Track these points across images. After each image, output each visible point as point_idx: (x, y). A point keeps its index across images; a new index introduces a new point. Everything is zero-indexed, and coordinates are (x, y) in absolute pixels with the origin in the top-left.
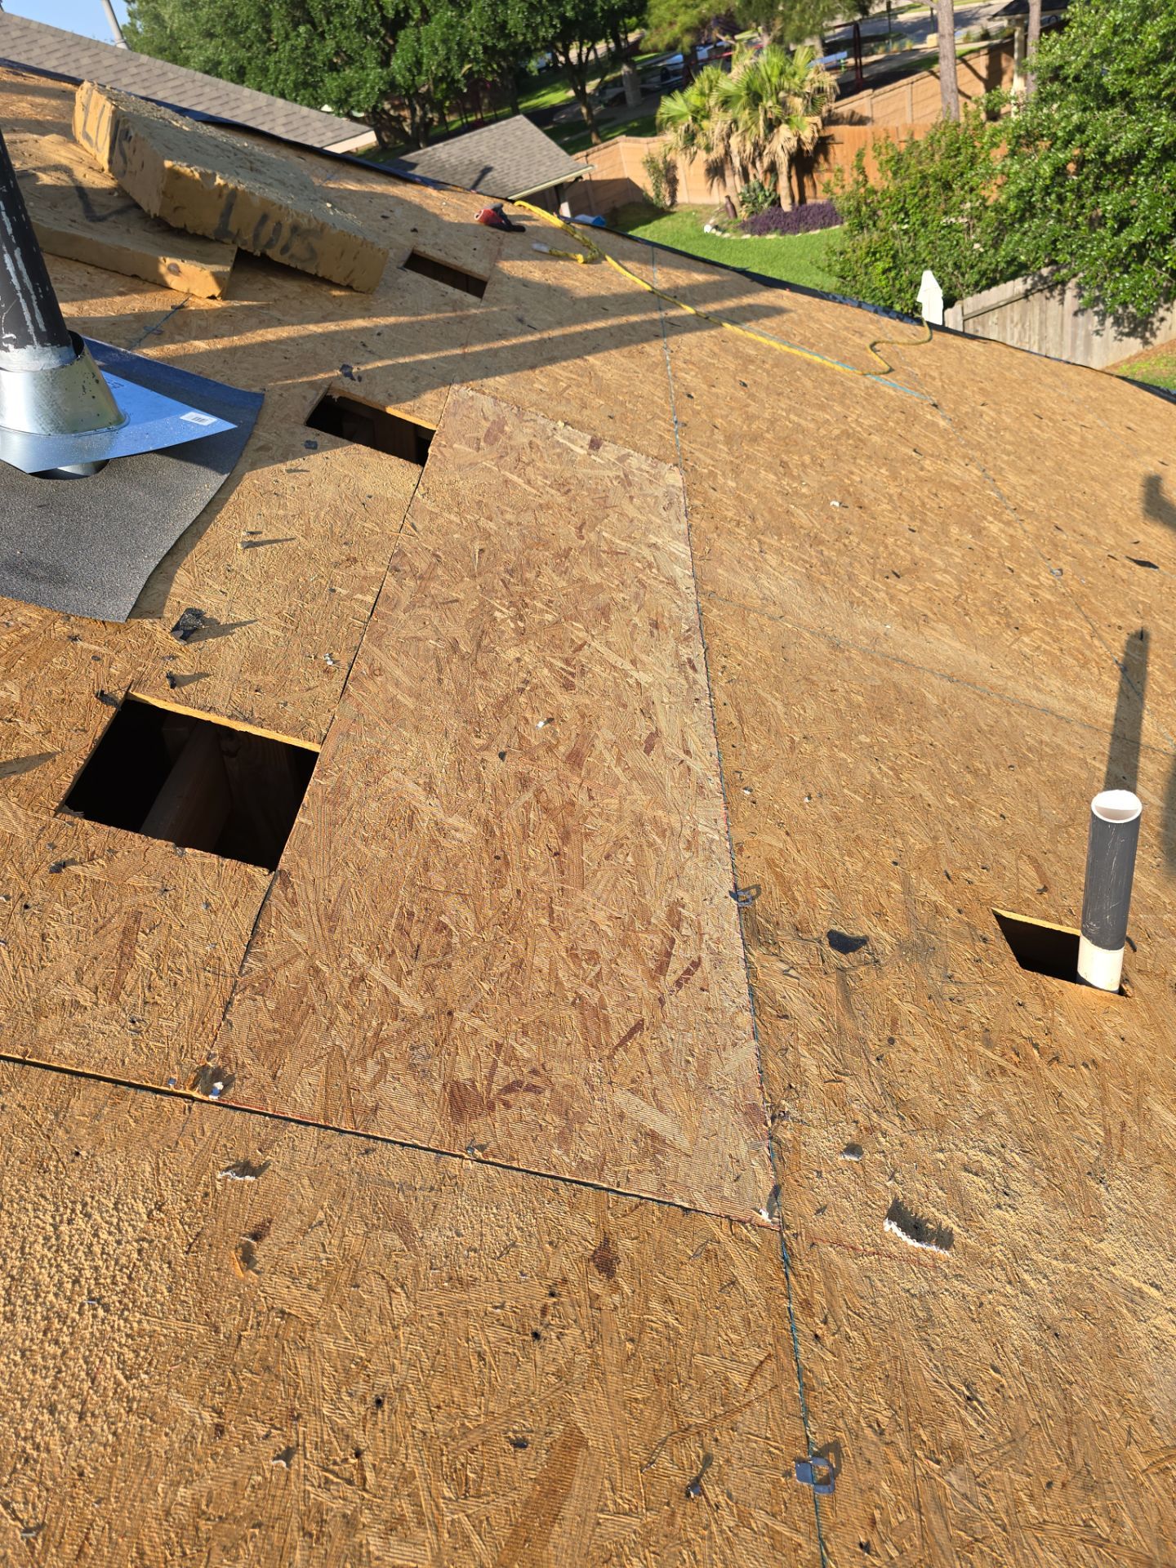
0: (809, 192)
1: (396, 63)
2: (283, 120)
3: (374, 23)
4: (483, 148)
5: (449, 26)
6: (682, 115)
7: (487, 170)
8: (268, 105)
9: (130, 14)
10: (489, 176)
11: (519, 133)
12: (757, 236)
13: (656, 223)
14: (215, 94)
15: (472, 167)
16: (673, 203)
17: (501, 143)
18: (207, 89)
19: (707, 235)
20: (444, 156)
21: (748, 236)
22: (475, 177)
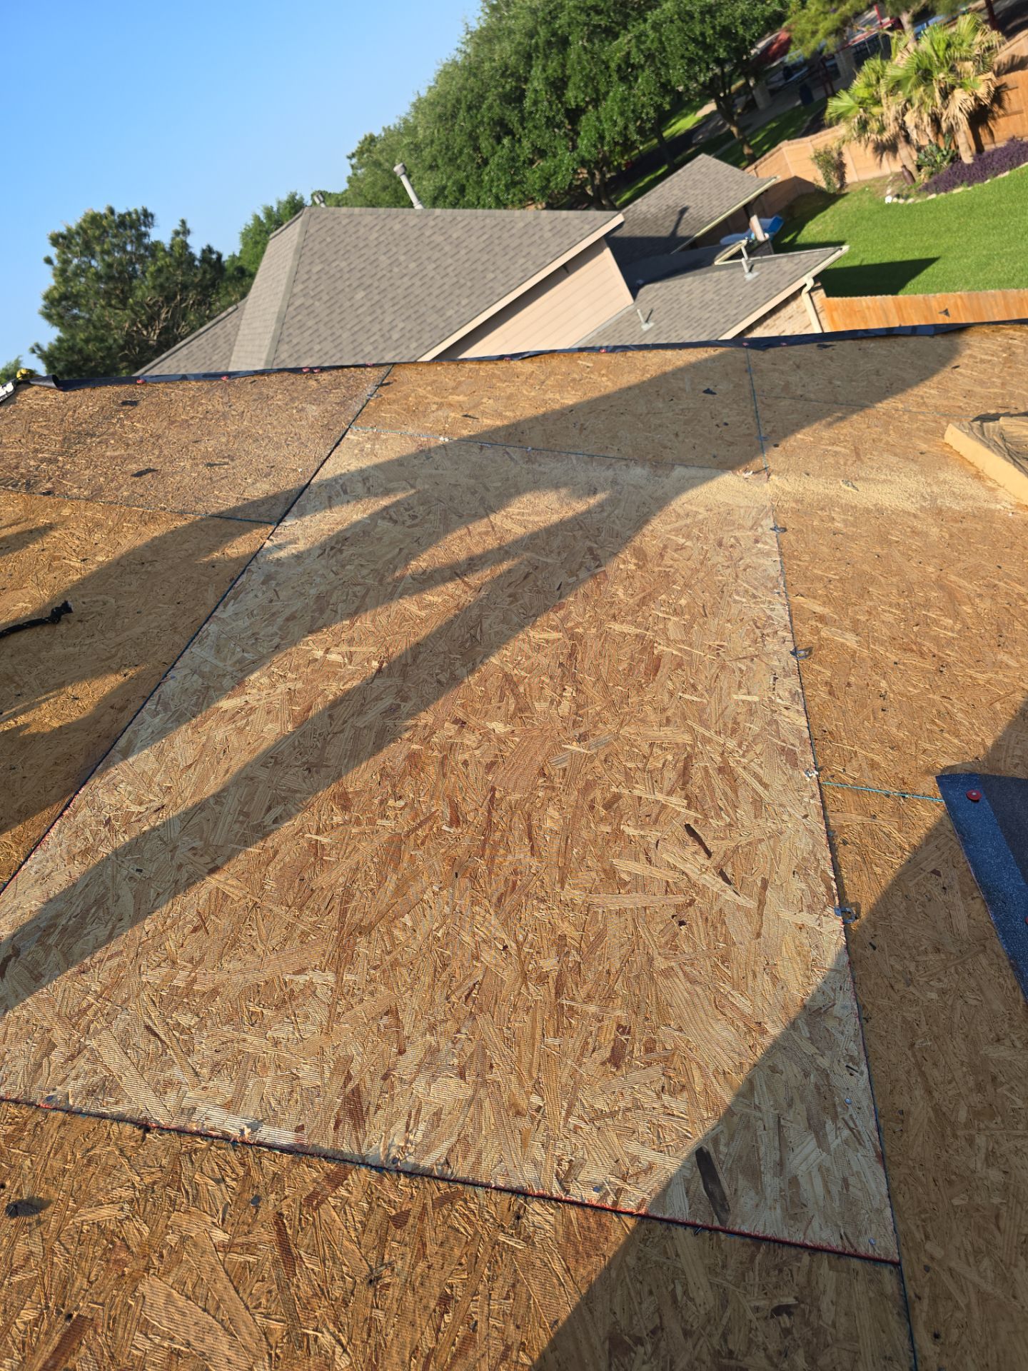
0: (985, 139)
1: (583, 143)
2: (548, 227)
3: (559, 118)
4: (675, 192)
5: (624, 99)
6: (850, 109)
7: (684, 211)
8: (536, 218)
9: (352, 166)
10: (686, 215)
11: (703, 170)
12: (943, 194)
13: (832, 207)
14: (494, 223)
15: (670, 211)
16: (843, 185)
17: (690, 183)
18: (488, 221)
19: (889, 206)
20: (644, 208)
21: (933, 196)
22: (675, 218)
